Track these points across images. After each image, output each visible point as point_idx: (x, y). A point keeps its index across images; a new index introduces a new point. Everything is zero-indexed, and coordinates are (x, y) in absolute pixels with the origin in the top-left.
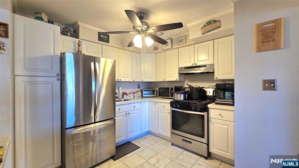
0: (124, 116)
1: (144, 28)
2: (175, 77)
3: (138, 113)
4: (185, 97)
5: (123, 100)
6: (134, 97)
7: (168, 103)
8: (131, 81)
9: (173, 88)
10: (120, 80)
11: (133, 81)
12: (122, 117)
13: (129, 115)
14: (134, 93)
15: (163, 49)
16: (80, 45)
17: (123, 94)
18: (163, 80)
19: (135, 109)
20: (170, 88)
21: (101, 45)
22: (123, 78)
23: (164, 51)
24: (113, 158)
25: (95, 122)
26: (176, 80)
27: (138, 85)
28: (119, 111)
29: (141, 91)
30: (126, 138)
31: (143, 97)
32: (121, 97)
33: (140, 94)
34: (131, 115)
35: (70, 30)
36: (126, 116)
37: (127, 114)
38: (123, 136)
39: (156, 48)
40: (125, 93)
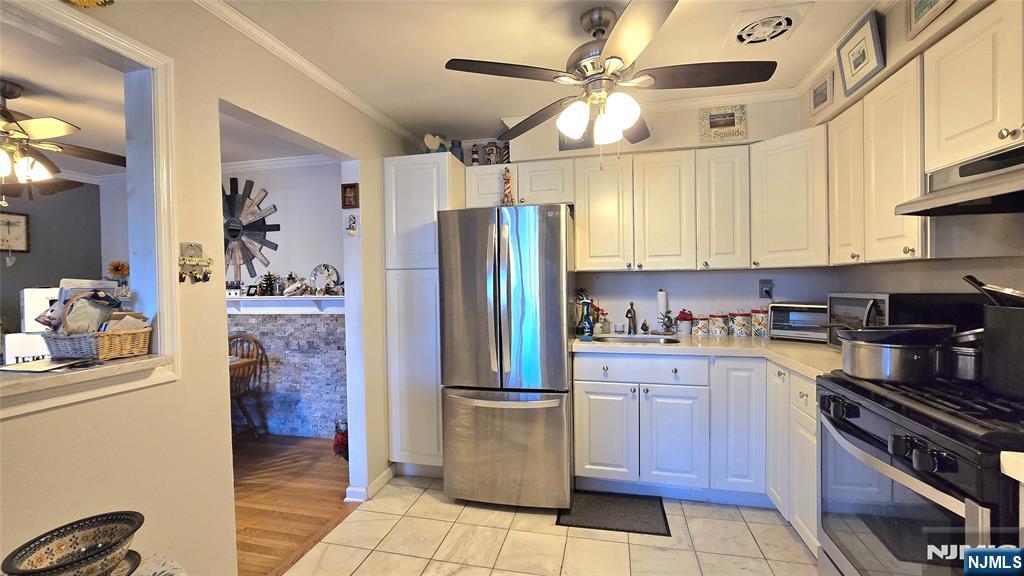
0: (625, 395)
2: (906, 238)
3: (695, 398)
5: (662, 341)
6: (730, 332)
7: (811, 380)
8: (693, 267)
9: (883, 301)
10: (640, 266)
11: (700, 267)
12: (621, 399)
13: (647, 398)
14: (728, 318)
15: (845, 87)
16: (507, 181)
17: (669, 318)
18: (853, 257)
19: (677, 378)
20: (870, 300)
21: (570, 161)
22: (653, 259)
23: (851, 96)
24: (562, 516)
25: (502, 389)
26: (908, 256)
27: (763, 282)
28: (606, 375)
29: (766, 312)
30: (634, 478)
31: (772, 338)
32: (661, 329)
33: (764, 322)
34: (659, 400)
35: (496, 147)
36: (634, 397)
37: (640, 393)
38: (621, 466)
39: (820, 97)
40: (685, 316)
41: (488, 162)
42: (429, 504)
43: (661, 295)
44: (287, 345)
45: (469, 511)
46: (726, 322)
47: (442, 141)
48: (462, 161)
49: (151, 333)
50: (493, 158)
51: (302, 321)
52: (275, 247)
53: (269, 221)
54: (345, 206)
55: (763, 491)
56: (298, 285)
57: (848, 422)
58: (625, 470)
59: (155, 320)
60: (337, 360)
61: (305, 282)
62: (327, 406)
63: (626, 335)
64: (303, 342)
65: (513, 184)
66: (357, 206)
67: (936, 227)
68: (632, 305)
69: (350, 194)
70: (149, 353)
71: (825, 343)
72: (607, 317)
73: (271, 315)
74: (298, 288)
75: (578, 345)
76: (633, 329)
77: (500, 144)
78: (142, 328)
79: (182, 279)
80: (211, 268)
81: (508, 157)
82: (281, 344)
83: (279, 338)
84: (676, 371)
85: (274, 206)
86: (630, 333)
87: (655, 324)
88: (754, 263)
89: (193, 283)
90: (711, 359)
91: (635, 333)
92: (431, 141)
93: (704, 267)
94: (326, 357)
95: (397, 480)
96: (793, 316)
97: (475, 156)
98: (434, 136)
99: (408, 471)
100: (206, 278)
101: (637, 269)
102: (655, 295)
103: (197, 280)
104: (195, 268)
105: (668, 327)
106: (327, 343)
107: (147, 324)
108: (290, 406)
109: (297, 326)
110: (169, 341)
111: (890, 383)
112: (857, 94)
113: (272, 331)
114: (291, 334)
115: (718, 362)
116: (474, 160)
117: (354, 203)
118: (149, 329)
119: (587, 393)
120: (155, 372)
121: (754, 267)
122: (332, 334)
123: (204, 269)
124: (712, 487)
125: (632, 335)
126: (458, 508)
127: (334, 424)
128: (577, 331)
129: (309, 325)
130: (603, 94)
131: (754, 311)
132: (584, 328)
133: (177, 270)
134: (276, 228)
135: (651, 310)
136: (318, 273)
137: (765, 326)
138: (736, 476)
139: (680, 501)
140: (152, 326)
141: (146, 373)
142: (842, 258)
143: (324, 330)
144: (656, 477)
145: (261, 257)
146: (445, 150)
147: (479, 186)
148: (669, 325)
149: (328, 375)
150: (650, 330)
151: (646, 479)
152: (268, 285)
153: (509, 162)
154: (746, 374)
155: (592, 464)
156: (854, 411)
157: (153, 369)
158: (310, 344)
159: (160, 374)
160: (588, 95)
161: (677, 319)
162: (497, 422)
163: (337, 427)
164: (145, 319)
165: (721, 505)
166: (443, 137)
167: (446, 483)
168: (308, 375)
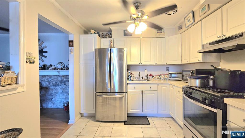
0: (139, 93)
1: (139, 15)
3: (155, 93)
4: (201, 83)
5: (146, 81)
6: (160, 79)
7: (181, 88)
8: (153, 64)
9: (194, 71)
10: (142, 64)
11: (155, 64)
12: (138, 94)
13: (144, 94)
15: (186, 26)
16: (111, 42)
17: (148, 76)
18: (187, 62)
19: (151, 89)
20: (191, 71)
21: (126, 39)
22: (145, 62)
23: (187, 28)
24: (125, 122)
25: (111, 93)
26: (199, 61)
27: (167, 68)
28: (135, 89)
29: (168, 74)
30: (141, 112)
31: (169, 80)
32: (146, 78)
33: (168, 76)
34: (147, 94)
35: (108, 34)
36: (141, 94)
37: (143, 92)
38: (138, 110)
39: (180, 28)
40: (151, 75)
41: (106, 38)
42: (92, 123)
43: (146, 70)
44: (49, 83)
45: (102, 123)
46: (160, 76)
47: (95, 32)
48: (100, 37)
49: (17, 78)
50: (107, 37)
51: (54, 77)
52: (46, 57)
53: (44, 50)
54: (69, 46)
55: (169, 113)
56: (53, 67)
57: (190, 96)
58: (139, 111)
59: (18, 74)
60: (64, 87)
61: (55, 66)
62: (61, 99)
63: (138, 80)
64: (54, 83)
65: (112, 43)
66: (73, 46)
67: (204, 55)
68: (139, 73)
69: (71, 43)
70: (16, 83)
71: (181, 81)
72: (134, 75)
73: (44, 76)
74: (53, 68)
75: (128, 82)
76: (139, 78)
77: (109, 33)
78: (14, 76)
79: (27, 63)
80: (35, 60)
81: (111, 37)
82: (47, 83)
83: (47, 82)
84: (151, 87)
85: (46, 46)
86: (139, 79)
87: (145, 77)
88: (166, 63)
89: (30, 64)
90: (158, 84)
91: (140, 79)
92: (92, 32)
93: (156, 64)
94: (60, 87)
95: (82, 117)
96: (173, 75)
97: (103, 36)
98: (93, 30)
99: (85, 115)
100: (33, 63)
101: (141, 64)
102: (145, 70)
103: (31, 63)
104: (31, 59)
105: (147, 78)
106: (61, 83)
107: (16, 75)
108: (50, 100)
109: (52, 78)
110: (22, 80)
111: (198, 87)
112: (188, 28)
113: (45, 79)
114: (50, 81)
115: (159, 85)
116: (103, 37)
117: (72, 45)
118: (16, 76)
119: (131, 93)
120: (18, 89)
121: (166, 64)
122: (63, 80)
123: (33, 60)
124: (158, 113)
125: (139, 80)
126: (99, 123)
127: (63, 104)
128: (128, 79)
129: (56, 78)
130: (138, 22)
131: (165, 74)
132: (129, 78)
133: (25, 60)
134: (46, 52)
135: (144, 74)
136: (59, 64)
137: (168, 77)
138: (163, 110)
139: (151, 117)
140: (17, 75)
141: (15, 89)
142: (184, 62)
143: (60, 79)
144: (146, 112)
145: (41, 59)
146: (95, 34)
147: (104, 43)
148: (148, 77)
149: (61, 91)
150: (143, 79)
151: (143, 112)
152: (44, 67)
153: (111, 38)
154: (165, 87)
155: (132, 110)
156: (191, 93)
157: (18, 88)
158: (56, 83)
159: (20, 90)
160: (135, 22)
161: (149, 76)
162: (110, 101)
163: (64, 105)
164: (15, 74)
165: (160, 117)
166: (95, 31)
167: (96, 117)
168: (55, 91)
